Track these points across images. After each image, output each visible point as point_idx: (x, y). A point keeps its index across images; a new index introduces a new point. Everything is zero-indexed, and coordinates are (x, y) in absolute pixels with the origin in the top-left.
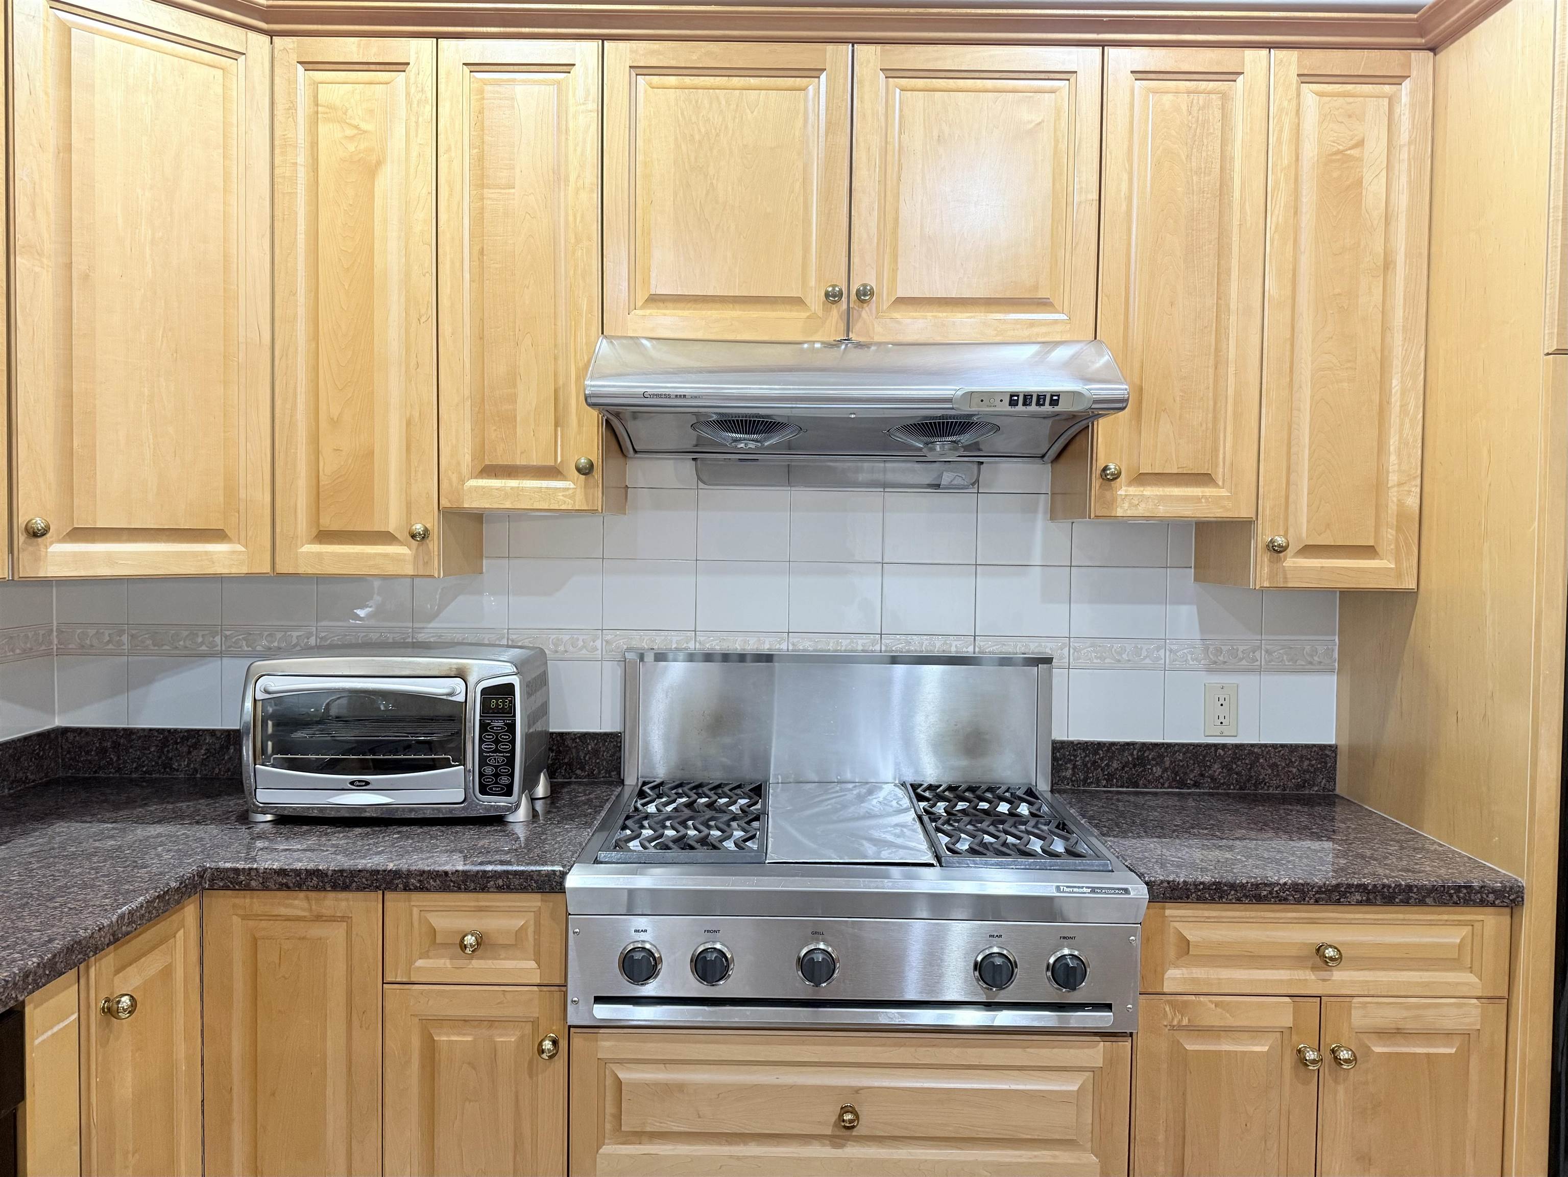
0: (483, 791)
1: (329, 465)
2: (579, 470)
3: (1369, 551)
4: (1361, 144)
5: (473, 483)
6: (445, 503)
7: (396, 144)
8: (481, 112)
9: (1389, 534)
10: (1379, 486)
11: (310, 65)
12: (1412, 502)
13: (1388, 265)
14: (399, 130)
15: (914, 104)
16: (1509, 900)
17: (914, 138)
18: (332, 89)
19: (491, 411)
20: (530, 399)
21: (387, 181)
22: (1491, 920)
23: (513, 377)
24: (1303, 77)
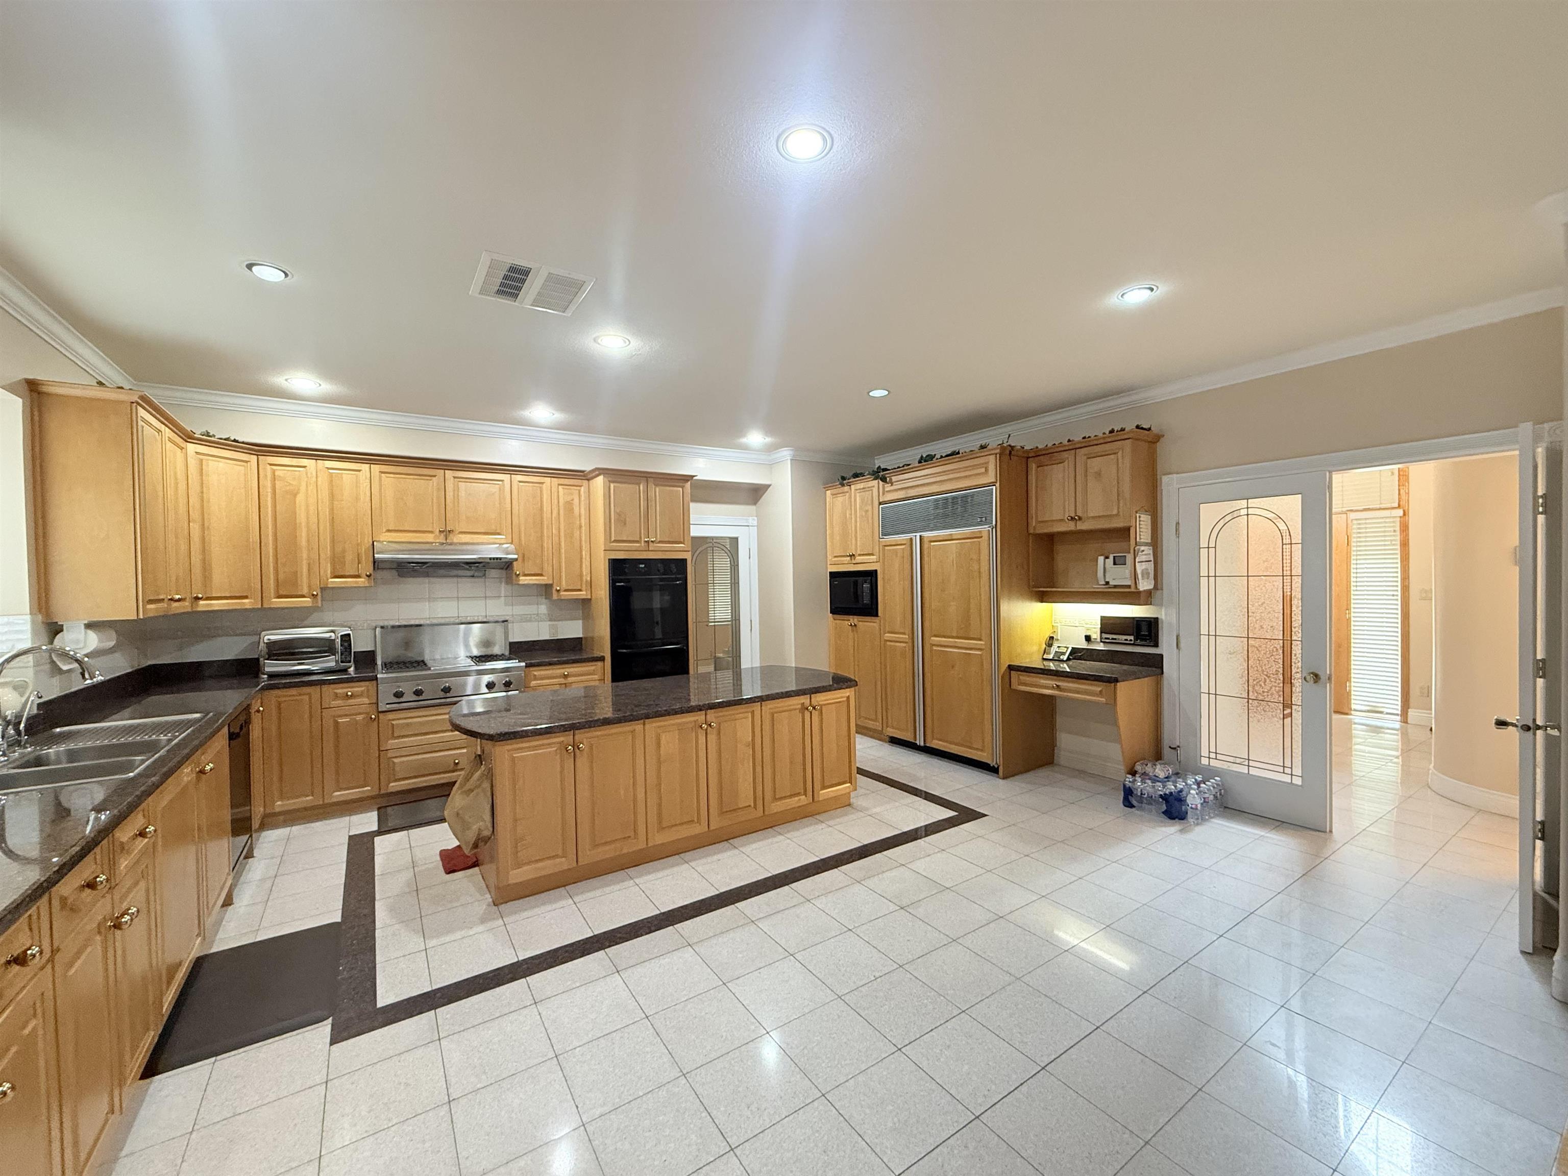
0: (342, 662)
1: (281, 576)
2: (367, 576)
3: (580, 590)
4: (573, 500)
5: (331, 580)
6: (322, 586)
7: (303, 488)
8: (332, 481)
9: (584, 586)
10: (581, 575)
11: (271, 465)
12: (589, 579)
13: (581, 527)
14: (304, 484)
15: (462, 485)
16: (602, 659)
17: (462, 494)
18: (280, 471)
19: (337, 561)
20: (350, 557)
21: (300, 498)
22: (600, 664)
23: (344, 551)
24: (559, 485)
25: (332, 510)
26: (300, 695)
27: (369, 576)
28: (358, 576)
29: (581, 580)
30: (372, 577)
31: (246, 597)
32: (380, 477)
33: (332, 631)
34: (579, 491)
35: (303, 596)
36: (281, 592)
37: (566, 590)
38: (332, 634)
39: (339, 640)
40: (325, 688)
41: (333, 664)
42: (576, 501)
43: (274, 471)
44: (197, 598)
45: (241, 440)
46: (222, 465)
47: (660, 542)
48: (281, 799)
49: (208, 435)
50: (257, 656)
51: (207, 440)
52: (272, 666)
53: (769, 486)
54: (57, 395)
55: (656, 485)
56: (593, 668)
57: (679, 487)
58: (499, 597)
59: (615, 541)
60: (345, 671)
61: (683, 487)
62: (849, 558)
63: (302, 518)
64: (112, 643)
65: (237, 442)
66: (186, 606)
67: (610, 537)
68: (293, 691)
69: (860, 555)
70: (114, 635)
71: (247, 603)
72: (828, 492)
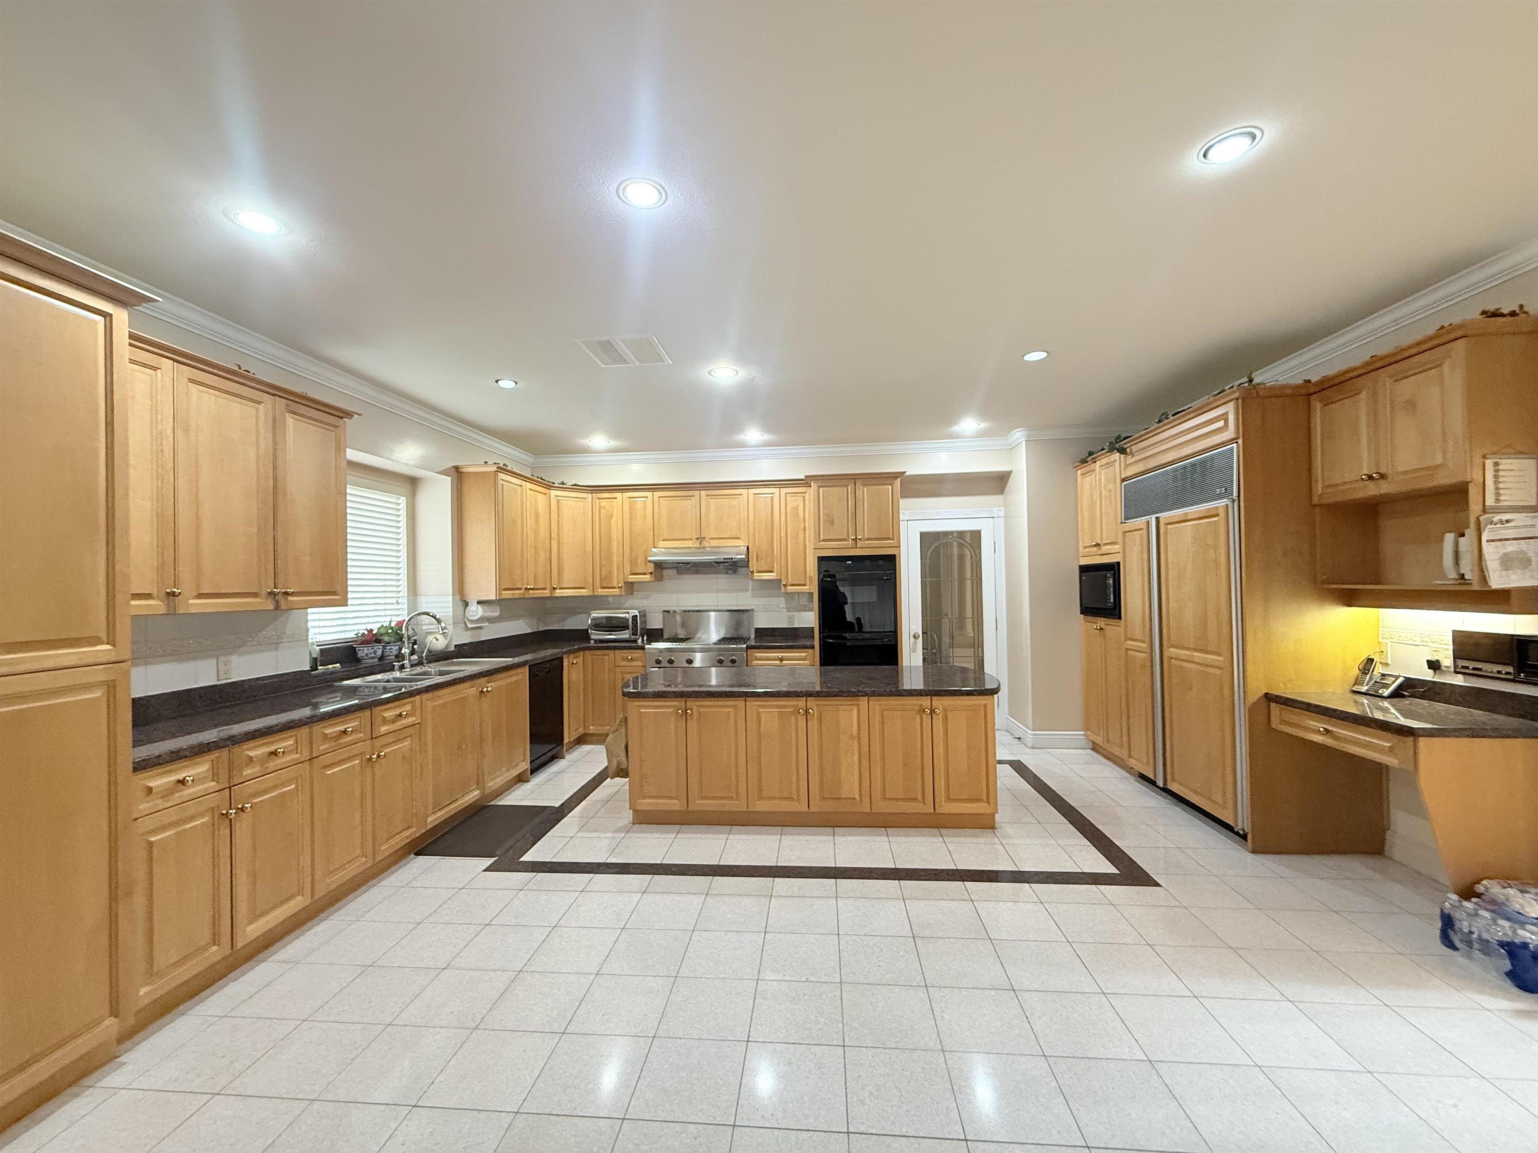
0: (633, 635)
1: (603, 574)
2: (649, 573)
3: (805, 585)
4: (798, 505)
5: (630, 576)
6: (625, 581)
7: (615, 513)
8: (631, 506)
9: (808, 581)
10: (805, 572)
11: (599, 499)
13: (805, 529)
14: (615, 510)
15: (712, 502)
16: (813, 647)
17: (712, 508)
18: (604, 503)
19: (633, 563)
20: (640, 560)
21: (613, 520)
22: (810, 651)
23: (637, 556)
24: (786, 493)
25: (630, 526)
26: (604, 655)
27: (651, 573)
28: (645, 574)
29: (805, 577)
30: (653, 574)
31: (584, 588)
32: (659, 500)
33: (628, 613)
34: (804, 497)
35: (614, 588)
36: (603, 585)
37: (793, 585)
38: (627, 615)
39: (630, 620)
40: (617, 652)
41: (627, 636)
42: (801, 507)
43: (600, 502)
44: (555, 589)
45: (580, 484)
46: (571, 502)
47: (868, 539)
48: (593, 725)
49: (563, 483)
50: (585, 628)
51: (562, 486)
52: (596, 635)
53: (1010, 472)
54: (469, 473)
55: (864, 486)
56: (804, 654)
57: (889, 484)
58: (747, 590)
59: (824, 540)
60: (635, 641)
61: (892, 485)
62: (1095, 549)
63: (616, 534)
64: (497, 614)
65: (578, 486)
66: (547, 593)
67: (819, 536)
68: (599, 652)
69: (1105, 544)
70: (498, 608)
71: (584, 592)
72: (1079, 472)
